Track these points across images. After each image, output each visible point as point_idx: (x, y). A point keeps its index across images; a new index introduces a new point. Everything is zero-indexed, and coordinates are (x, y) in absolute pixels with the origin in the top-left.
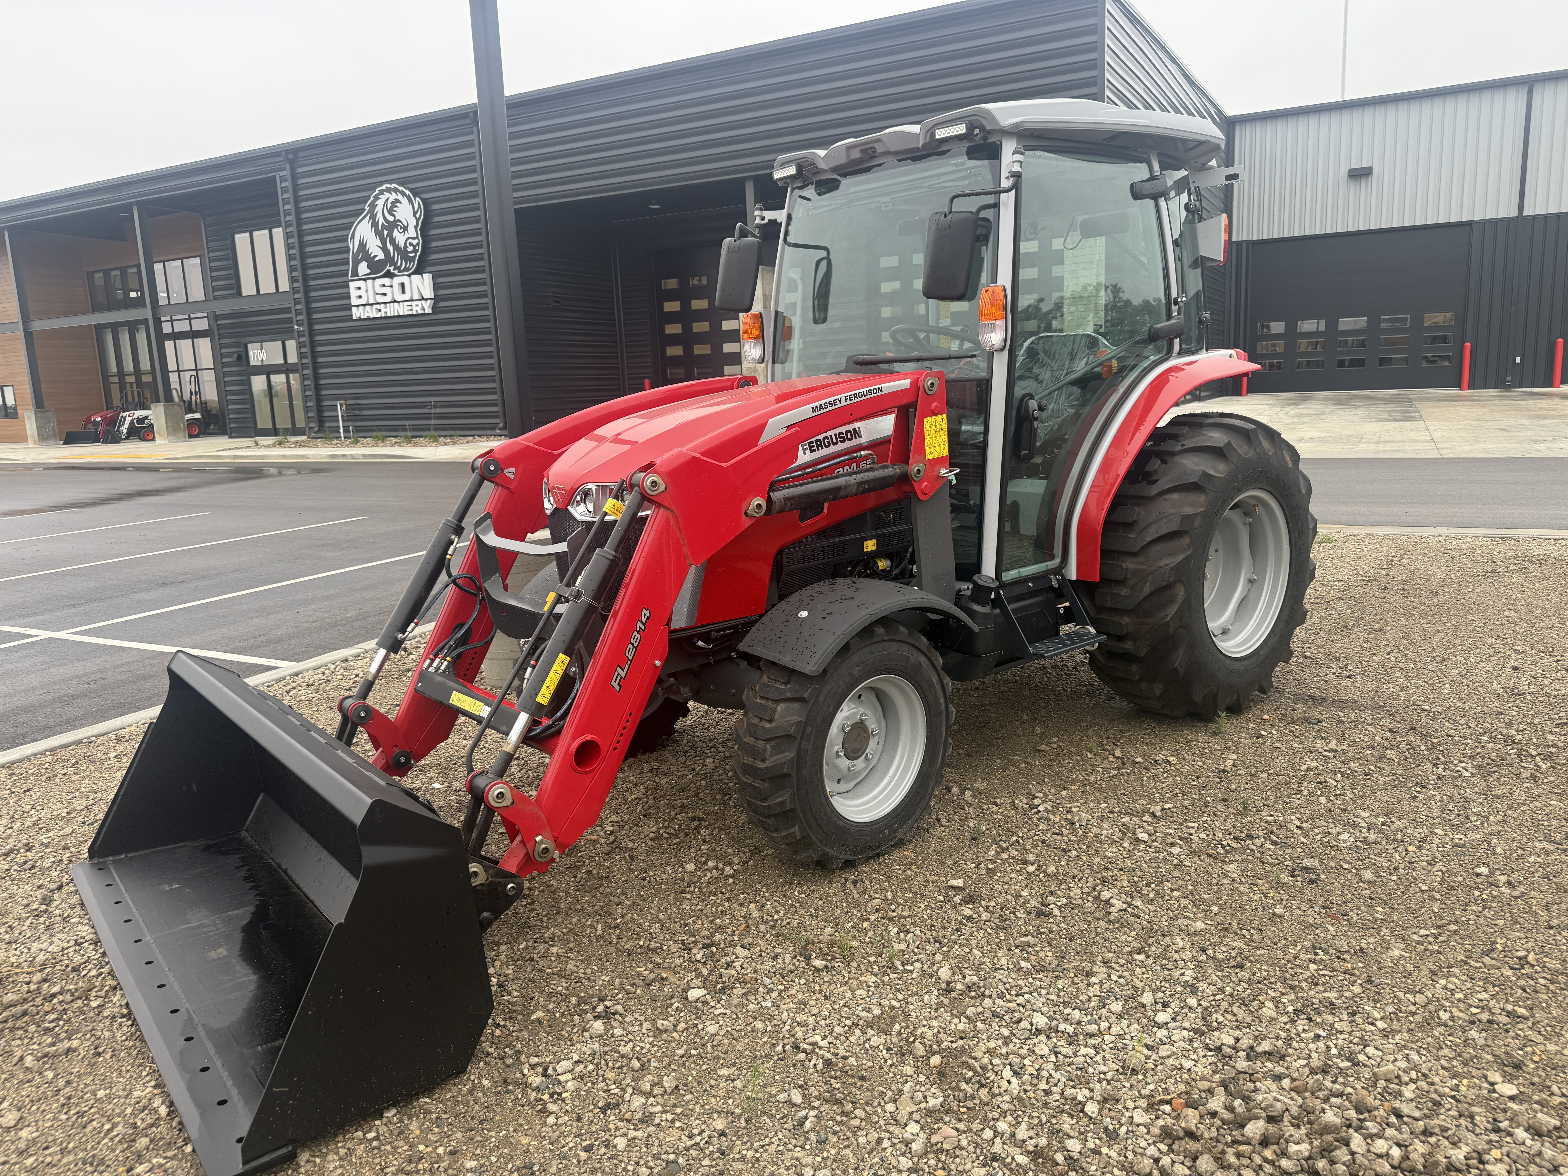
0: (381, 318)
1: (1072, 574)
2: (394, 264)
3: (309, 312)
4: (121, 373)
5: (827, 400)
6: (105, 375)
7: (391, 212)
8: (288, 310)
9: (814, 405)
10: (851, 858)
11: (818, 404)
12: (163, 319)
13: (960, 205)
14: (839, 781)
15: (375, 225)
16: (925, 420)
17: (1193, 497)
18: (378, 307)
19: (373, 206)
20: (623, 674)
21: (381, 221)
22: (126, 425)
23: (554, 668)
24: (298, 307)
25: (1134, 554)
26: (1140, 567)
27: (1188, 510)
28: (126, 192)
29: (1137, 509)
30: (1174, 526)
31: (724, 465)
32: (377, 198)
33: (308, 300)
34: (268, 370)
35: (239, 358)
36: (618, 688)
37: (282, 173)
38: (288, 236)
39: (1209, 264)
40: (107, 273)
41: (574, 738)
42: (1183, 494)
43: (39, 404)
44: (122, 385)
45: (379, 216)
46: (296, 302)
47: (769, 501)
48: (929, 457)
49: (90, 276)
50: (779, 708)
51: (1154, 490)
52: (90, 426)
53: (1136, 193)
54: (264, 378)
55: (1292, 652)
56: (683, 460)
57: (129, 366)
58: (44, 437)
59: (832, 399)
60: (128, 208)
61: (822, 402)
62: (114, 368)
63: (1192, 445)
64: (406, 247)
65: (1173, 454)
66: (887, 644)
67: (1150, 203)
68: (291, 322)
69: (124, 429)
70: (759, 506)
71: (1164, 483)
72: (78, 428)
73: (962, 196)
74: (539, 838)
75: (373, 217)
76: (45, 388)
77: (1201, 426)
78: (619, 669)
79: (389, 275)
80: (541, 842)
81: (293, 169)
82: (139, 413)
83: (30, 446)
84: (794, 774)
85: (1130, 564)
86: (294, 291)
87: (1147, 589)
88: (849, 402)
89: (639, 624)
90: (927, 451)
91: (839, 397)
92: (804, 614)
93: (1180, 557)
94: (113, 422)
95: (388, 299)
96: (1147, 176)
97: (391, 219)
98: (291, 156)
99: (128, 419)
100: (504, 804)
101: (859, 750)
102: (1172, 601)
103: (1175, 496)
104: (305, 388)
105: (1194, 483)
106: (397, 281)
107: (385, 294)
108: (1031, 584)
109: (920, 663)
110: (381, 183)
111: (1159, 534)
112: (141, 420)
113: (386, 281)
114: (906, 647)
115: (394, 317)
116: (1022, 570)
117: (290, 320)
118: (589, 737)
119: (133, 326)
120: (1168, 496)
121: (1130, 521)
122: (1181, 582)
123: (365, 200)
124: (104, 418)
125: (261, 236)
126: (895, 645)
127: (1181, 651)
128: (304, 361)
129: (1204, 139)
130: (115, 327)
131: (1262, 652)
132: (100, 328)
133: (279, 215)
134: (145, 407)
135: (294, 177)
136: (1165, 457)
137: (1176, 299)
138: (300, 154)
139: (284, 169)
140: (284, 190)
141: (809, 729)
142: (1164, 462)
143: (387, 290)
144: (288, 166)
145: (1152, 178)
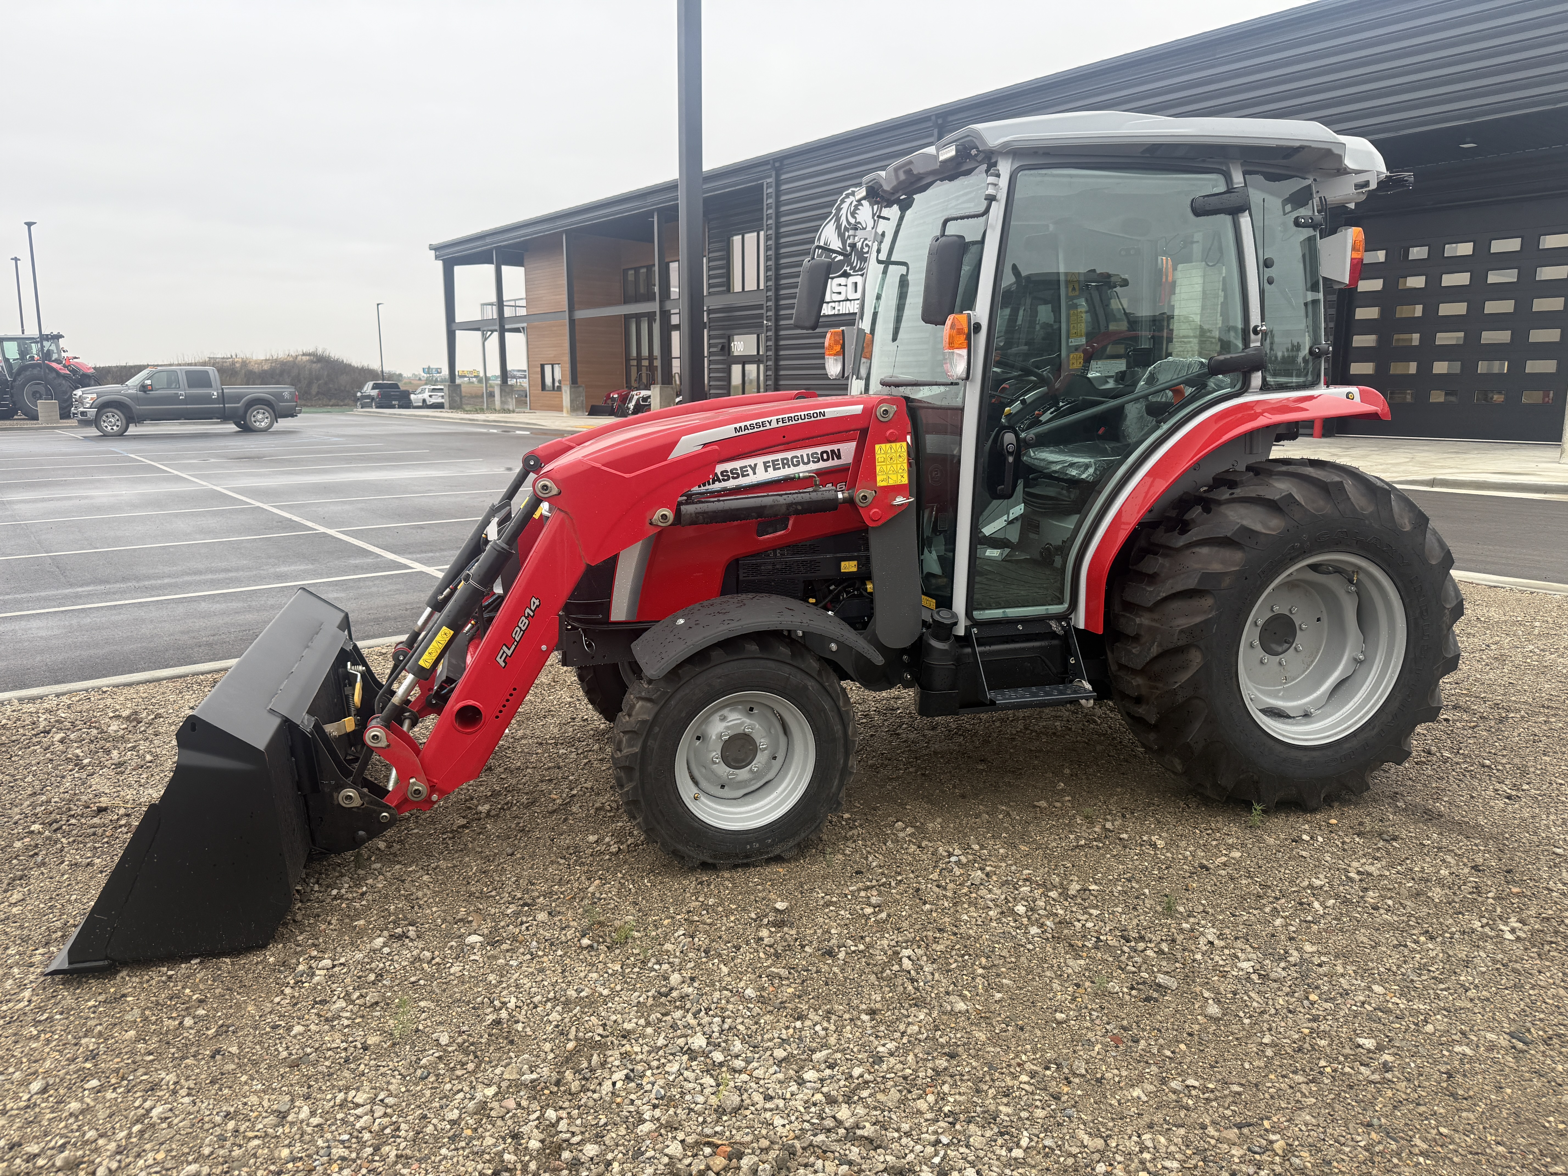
0: (834, 315)
1: (1080, 621)
2: (850, 264)
3: (778, 308)
4: (639, 358)
5: (754, 422)
6: (628, 359)
7: (853, 214)
8: (760, 307)
9: (737, 425)
10: (710, 861)
11: (742, 424)
12: (672, 311)
13: (953, 229)
14: (723, 787)
15: (838, 227)
16: (877, 447)
17: (1227, 553)
18: (833, 304)
19: (839, 209)
20: (509, 653)
21: (844, 223)
22: (634, 402)
23: (438, 638)
24: (769, 304)
25: (1150, 610)
26: (1154, 624)
27: (1216, 567)
28: (651, 200)
29: (1161, 560)
30: (1192, 583)
31: (627, 476)
32: (843, 201)
33: (778, 298)
34: (744, 361)
35: (723, 348)
36: (503, 664)
37: (769, 180)
38: (768, 238)
39: (1336, 287)
40: (637, 270)
41: (457, 701)
42: (1215, 549)
43: (574, 381)
44: (639, 367)
45: (843, 218)
46: (768, 299)
47: (678, 514)
48: (880, 483)
49: (625, 271)
50: (638, 706)
51: (1182, 541)
52: (609, 401)
53: (1200, 209)
54: (740, 366)
55: (1409, 754)
56: (582, 469)
57: (645, 352)
58: (575, 409)
59: (760, 421)
60: (650, 214)
61: (748, 423)
62: (634, 353)
63: (1242, 495)
64: (862, 248)
65: (1219, 503)
66: (762, 662)
67: (1228, 219)
68: (762, 318)
69: (631, 406)
70: (664, 517)
71: (1194, 535)
72: (601, 403)
73: (956, 219)
74: (412, 780)
75: (838, 220)
76: (579, 367)
77: (1270, 474)
78: (504, 648)
79: (846, 275)
80: (414, 784)
81: (778, 176)
82: (644, 393)
83: (565, 414)
84: (637, 768)
85: (1144, 620)
86: (768, 289)
87: (1155, 650)
88: (781, 424)
89: (528, 610)
90: (879, 478)
91: (769, 419)
92: (681, 621)
93: (1198, 619)
94: (625, 399)
95: (842, 297)
96: (1222, 188)
97: (852, 221)
98: (777, 164)
99: (636, 397)
100: (379, 745)
101: (743, 761)
102: (1184, 667)
103: (1205, 550)
104: (767, 377)
105: (1226, 537)
106: (852, 280)
107: (840, 293)
108: (1020, 627)
109: (806, 687)
110: (848, 187)
111: (1174, 591)
112: (645, 399)
113: (842, 280)
114: (787, 669)
115: (845, 314)
116: (1007, 610)
117: (760, 316)
118: (471, 702)
119: (650, 316)
120: (1197, 550)
121: (1151, 572)
122: (1198, 647)
123: (831, 204)
124: (620, 395)
125: (751, 237)
126: (771, 664)
127: (1197, 725)
128: (769, 353)
129: (1297, 144)
130: (638, 317)
131: (1347, 746)
132: (627, 318)
133: (762, 219)
134: (647, 388)
135: (778, 183)
136: (1208, 505)
137: (1256, 327)
138: (786, 162)
139: (770, 176)
140: (769, 196)
141: (657, 729)
142: (1207, 510)
143: (842, 289)
144: (774, 173)
145: (1230, 190)
